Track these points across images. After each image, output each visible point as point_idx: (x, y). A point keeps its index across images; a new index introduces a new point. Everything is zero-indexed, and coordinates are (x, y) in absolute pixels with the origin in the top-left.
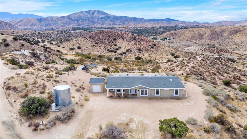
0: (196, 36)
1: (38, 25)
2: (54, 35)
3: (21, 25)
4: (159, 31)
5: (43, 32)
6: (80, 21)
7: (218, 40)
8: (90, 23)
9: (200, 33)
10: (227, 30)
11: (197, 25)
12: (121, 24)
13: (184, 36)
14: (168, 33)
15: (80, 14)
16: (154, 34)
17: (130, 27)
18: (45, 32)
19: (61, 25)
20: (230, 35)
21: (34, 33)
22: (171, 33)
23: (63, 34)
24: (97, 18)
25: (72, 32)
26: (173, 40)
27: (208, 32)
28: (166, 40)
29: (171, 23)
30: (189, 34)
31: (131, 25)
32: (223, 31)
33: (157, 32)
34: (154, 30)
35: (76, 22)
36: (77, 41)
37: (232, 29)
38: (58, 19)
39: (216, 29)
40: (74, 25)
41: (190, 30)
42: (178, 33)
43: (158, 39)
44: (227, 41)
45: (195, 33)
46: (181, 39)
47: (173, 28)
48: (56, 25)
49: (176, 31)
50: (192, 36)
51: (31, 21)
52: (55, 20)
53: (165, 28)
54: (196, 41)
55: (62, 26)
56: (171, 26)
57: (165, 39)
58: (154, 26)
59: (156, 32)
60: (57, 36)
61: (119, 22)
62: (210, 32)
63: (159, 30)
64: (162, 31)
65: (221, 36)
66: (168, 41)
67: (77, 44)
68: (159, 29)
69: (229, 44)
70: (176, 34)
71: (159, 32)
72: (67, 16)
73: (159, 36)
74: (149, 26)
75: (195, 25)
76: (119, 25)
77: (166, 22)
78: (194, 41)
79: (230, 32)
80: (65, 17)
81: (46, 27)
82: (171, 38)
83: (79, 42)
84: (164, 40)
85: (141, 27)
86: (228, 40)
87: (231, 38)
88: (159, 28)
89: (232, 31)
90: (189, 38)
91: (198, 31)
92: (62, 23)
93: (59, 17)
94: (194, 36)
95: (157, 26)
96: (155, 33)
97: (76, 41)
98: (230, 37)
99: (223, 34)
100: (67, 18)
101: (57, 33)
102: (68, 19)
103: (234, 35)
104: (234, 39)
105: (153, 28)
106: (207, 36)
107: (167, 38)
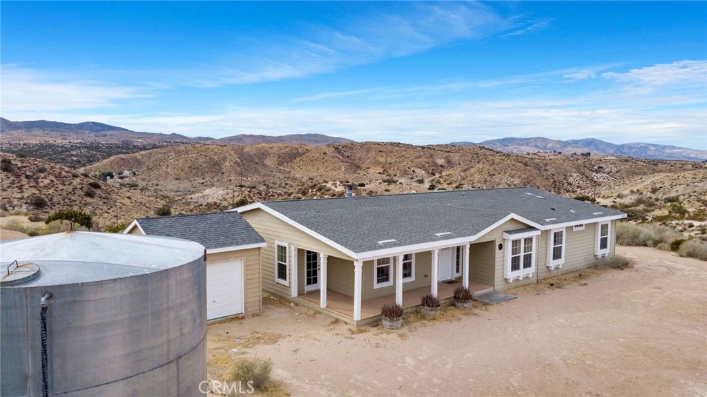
0: (201, 166)
4: (74, 156)
7: (259, 175)
9: (211, 159)
10: (271, 151)
11: (184, 141)
13: (168, 166)
14: (111, 158)
20: (280, 164)
22: (122, 159)
26: (134, 179)
27: (230, 155)
28: (112, 180)
29: (105, 135)
30: (180, 161)
32: (264, 154)
33: (69, 159)
34: (55, 153)
37: (280, 149)
39: (246, 150)
41: (179, 151)
42: (145, 158)
45: (197, 159)
46: (160, 175)
47: (119, 147)
49: (137, 154)
50: (190, 167)
53: (90, 147)
54: (203, 179)
56: (110, 142)
57: (108, 178)
58: (51, 141)
59: (64, 159)
62: (235, 156)
63: (74, 153)
64: (86, 157)
65: (263, 165)
66: (120, 180)
68: (73, 150)
69: (287, 184)
71: (76, 159)
74: (33, 142)
77: (88, 132)
78: (197, 178)
79: (279, 156)
82: (126, 173)
86: (281, 176)
87: (285, 170)
88: (72, 146)
89: (283, 153)
90: (182, 170)
91: (202, 151)
94: (197, 165)
95: (61, 141)
96: (59, 160)
98: (282, 168)
103: (290, 164)
104: (292, 172)
105: (51, 146)
106: (231, 166)
107: (114, 174)
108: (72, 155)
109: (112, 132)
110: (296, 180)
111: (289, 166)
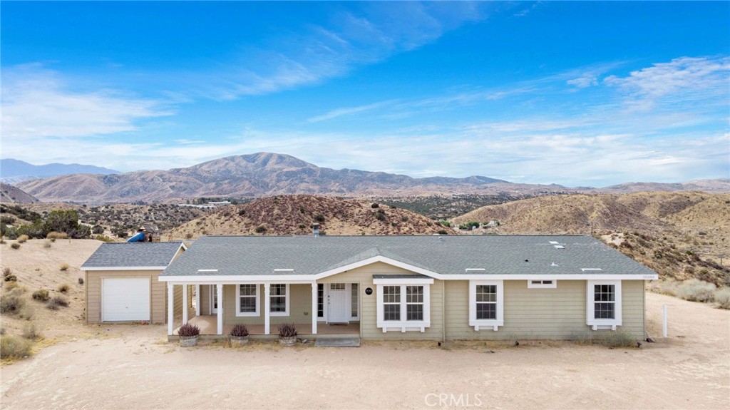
0: (564, 217)
1: (101, 193)
2: (138, 215)
3: (50, 194)
4: (453, 207)
5: (107, 207)
6: (226, 181)
7: (632, 227)
8: (253, 187)
9: (576, 209)
10: (651, 200)
11: (561, 192)
12: (344, 189)
13: (530, 216)
14: (480, 209)
15: (227, 164)
16: (440, 216)
17: (371, 196)
18: (113, 207)
19: (168, 194)
20: (663, 215)
22: (489, 210)
23: (166, 212)
24: (275, 174)
25: (195, 208)
26: (497, 229)
27: (598, 205)
28: (476, 230)
29: (486, 188)
30: (544, 212)
31: (372, 193)
32: (641, 204)
33: (449, 210)
34: (438, 205)
35: (213, 184)
37: (665, 197)
38: (161, 176)
39: (620, 199)
40: (207, 194)
41: (545, 202)
42: (511, 209)
43: (451, 225)
44: (657, 231)
45: (561, 209)
46: (522, 226)
47: (494, 198)
48: (154, 193)
49: (504, 205)
50: (553, 218)
51: (83, 182)
52: (152, 180)
53: (468, 199)
54: (566, 230)
55: (171, 196)
56: (488, 194)
57: (474, 227)
58: (439, 194)
59: (445, 210)
60: (147, 217)
61: (337, 184)
62: (604, 206)
63: (454, 204)
64: (463, 208)
65: (639, 216)
66: (484, 230)
68: (454, 201)
69: (665, 239)
70: (504, 214)
71: (454, 210)
72: (187, 169)
73: (454, 219)
74: (425, 195)
75: (555, 191)
76: (339, 192)
77: (471, 185)
78: (559, 230)
79: (662, 206)
80: (181, 171)
81: (125, 198)
82: (492, 223)
84: (470, 229)
85: (401, 196)
86: (661, 229)
87: (667, 223)
88: (454, 198)
89: (667, 202)
90: (544, 221)
91: (568, 202)
92: (172, 187)
93: (164, 171)
94: (560, 216)
95: (447, 194)
96: (441, 211)
98: (663, 219)
99: (642, 213)
100: (188, 172)
101: (149, 210)
102: (190, 177)
103: (675, 215)
104: (677, 225)
105: (437, 199)
106: (599, 217)
107: (480, 224)
108: (452, 207)
109: (492, 185)
110: (680, 234)
111: (674, 218)
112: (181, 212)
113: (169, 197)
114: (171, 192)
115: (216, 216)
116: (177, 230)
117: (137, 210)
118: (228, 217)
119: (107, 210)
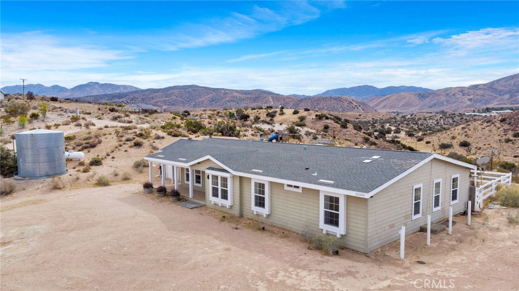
1: (416, 106)
2: (431, 121)
3: (384, 107)
5: (412, 115)
18: (415, 115)
21: (394, 117)
23: (453, 119)
25: (479, 116)
36: (466, 130)
38: (461, 91)
48: (454, 105)
51: (404, 98)
52: (454, 95)
55: (468, 106)
60: (438, 123)
67: (463, 136)
72: (485, 85)
80: (479, 87)
81: (432, 109)
83: (469, 132)
92: (470, 100)
93: (464, 87)
97: (463, 128)
100: (485, 87)
101: (441, 118)
102: (486, 91)
112: (466, 119)
113: (466, 107)
114: (469, 103)
115: (480, 122)
116: (446, 133)
117: (432, 118)
118: (489, 124)
119: (411, 117)
